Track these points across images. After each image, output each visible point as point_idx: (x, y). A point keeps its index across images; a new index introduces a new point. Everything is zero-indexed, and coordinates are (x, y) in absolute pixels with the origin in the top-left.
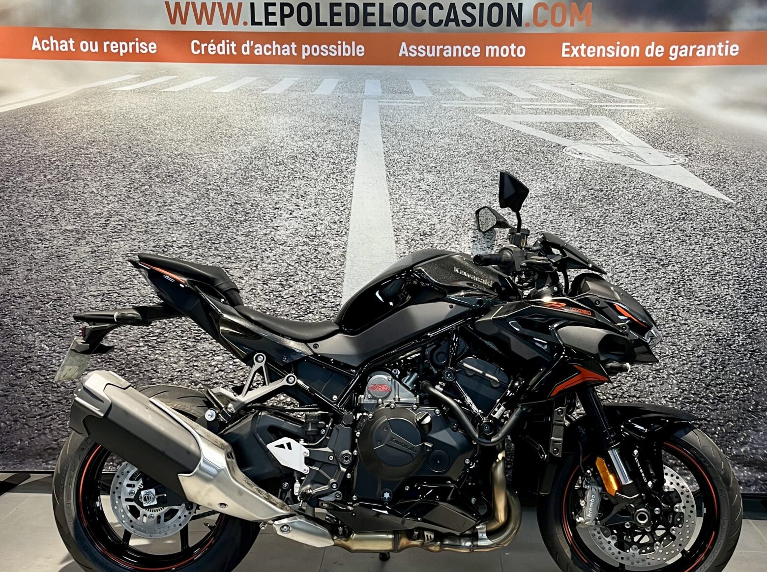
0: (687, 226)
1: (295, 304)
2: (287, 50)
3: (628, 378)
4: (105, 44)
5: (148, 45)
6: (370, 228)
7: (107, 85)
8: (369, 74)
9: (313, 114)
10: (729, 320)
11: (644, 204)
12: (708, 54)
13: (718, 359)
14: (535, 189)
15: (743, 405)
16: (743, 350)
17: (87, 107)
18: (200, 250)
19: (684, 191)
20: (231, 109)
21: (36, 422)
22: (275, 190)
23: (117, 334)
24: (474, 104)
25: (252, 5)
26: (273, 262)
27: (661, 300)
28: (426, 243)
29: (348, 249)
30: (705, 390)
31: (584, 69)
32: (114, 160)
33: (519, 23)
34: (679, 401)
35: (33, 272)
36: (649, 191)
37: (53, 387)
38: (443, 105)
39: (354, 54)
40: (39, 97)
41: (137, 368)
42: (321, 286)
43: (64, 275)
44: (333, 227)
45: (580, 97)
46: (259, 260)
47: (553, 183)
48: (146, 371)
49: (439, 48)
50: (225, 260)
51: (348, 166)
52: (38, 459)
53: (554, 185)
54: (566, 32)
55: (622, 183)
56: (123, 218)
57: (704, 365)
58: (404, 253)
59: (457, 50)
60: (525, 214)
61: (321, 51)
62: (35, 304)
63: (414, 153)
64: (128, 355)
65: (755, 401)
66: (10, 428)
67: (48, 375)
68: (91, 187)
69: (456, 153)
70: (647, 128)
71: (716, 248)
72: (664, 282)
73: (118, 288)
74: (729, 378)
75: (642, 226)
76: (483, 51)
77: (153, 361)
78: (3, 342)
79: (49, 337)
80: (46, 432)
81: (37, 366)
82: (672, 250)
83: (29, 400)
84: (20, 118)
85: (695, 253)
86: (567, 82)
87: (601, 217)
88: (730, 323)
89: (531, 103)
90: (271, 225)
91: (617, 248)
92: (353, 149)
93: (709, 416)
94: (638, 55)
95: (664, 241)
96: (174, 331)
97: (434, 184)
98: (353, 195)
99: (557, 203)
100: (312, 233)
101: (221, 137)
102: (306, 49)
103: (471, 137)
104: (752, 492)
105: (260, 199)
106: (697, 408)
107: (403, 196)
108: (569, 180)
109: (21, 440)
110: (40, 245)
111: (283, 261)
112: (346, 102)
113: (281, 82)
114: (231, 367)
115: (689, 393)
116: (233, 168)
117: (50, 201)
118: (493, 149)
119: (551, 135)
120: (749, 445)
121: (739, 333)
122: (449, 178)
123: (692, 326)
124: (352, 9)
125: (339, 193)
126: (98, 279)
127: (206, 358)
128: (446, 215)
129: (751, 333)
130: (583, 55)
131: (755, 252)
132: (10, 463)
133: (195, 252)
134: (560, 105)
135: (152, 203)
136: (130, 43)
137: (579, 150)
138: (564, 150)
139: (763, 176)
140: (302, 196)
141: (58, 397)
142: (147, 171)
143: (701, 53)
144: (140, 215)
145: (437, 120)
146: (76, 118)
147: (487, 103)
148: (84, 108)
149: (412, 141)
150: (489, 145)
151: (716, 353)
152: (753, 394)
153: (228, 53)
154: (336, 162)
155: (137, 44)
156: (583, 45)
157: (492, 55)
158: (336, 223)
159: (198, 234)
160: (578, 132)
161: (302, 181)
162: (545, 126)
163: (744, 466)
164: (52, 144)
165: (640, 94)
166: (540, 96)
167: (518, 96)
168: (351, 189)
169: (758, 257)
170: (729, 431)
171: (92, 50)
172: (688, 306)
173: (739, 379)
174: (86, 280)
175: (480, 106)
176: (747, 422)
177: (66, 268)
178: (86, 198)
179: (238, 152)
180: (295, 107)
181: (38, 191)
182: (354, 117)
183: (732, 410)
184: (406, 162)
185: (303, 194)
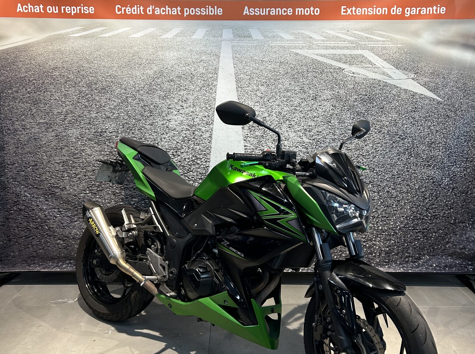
0: (416, 115)
1: (181, 166)
2: (175, 12)
3: (382, 206)
4: (62, 8)
5: (89, 8)
7: (64, 33)
8: (225, 26)
9: (191, 50)
10: (440, 170)
11: (391, 103)
12: (428, 13)
13: (433, 193)
14: (326, 95)
15: (448, 220)
16: (448, 187)
18: (123, 134)
19: (414, 94)
20: (141, 47)
21: (23, 240)
22: (168, 97)
23: (72, 186)
24: (289, 43)
26: (168, 141)
27: (400, 159)
28: (260, 128)
29: (214, 133)
30: (426, 212)
31: (355, 22)
32: (69, 79)
34: (411, 218)
35: (19, 149)
36: (394, 95)
37: (33, 219)
38: (270, 44)
39: (216, 14)
40: (22, 41)
42: (197, 155)
43: (39, 150)
44: (204, 119)
45: (352, 39)
46: (159, 140)
47: (337, 91)
49: (267, 10)
51: (213, 82)
52: (24, 264)
53: (338, 92)
54: (343, 0)
55: (378, 91)
56: (75, 115)
57: (425, 197)
58: (247, 135)
59: (279, 11)
60: (321, 110)
61: (196, 12)
62: (21, 169)
63: (253, 74)
64: (79, 199)
65: (454, 217)
66: (6, 245)
67: (30, 212)
68: (55, 96)
69: (279, 73)
70: (393, 57)
71: (432, 128)
72: (403, 149)
73: (73, 158)
74: (440, 205)
75: (390, 116)
76: (294, 11)
78: (1, 192)
79: (30, 188)
80: (29, 246)
81: (22, 206)
82: (408, 130)
83: (18, 227)
84: (10, 54)
85: (420, 131)
86: (345, 29)
87: (366, 111)
88: (440, 172)
89: (323, 43)
90: (166, 118)
91: (375, 129)
92: (216, 71)
93: (428, 227)
94: (386, 13)
95: (403, 124)
96: (107, 184)
97: (265, 92)
98: (216, 100)
99: (340, 103)
100: (191, 123)
101: (135, 65)
102: (187, 11)
103: (287, 63)
104: (453, 271)
105: (159, 102)
106: (421, 222)
107: (246, 100)
108: (346, 89)
109: (14, 252)
110: (23, 132)
111: (174, 140)
112: (211, 43)
113: (171, 31)
114: (143, 205)
115: (417, 213)
116: (143, 84)
117: (29, 105)
118: (301, 70)
119: (335, 62)
120: (451, 243)
121: (445, 177)
122: (274, 88)
123: (419, 174)
125: (207, 99)
126: (60, 152)
127: (128, 200)
128: (273, 111)
129: (452, 177)
130: (355, 14)
131: (454, 130)
132: (6, 266)
133: (120, 135)
134: (341, 44)
135: (93, 106)
136: (78, 7)
137: (352, 71)
138: (343, 71)
139: (460, 85)
140: (185, 101)
141: (36, 225)
142: (89, 86)
143: (423, 12)
144: (86, 113)
145: (267, 53)
146: (45, 54)
147: (297, 42)
148: (50, 47)
149: (252, 66)
150: (299, 68)
151: (432, 190)
152: (453, 213)
153: (139, 13)
154: (206, 80)
155: (82, 8)
156: (354, 7)
157: (300, 14)
158: (206, 117)
159: (122, 124)
160: (351, 60)
161: (185, 91)
162: (332, 56)
163: (448, 256)
164: (30, 70)
165: (388, 37)
166: (329, 38)
167: (316, 38)
168: (215, 96)
169: (456, 133)
170: (440, 236)
171: (54, 12)
172: (416, 162)
173: (446, 205)
174: (53, 153)
175: (293, 45)
176: (450, 230)
177: (40, 146)
178: (52, 103)
179: (146, 74)
180: (180, 46)
181: (22, 99)
182: (216, 52)
183: (442, 223)
184: (248, 79)
185: (186, 99)
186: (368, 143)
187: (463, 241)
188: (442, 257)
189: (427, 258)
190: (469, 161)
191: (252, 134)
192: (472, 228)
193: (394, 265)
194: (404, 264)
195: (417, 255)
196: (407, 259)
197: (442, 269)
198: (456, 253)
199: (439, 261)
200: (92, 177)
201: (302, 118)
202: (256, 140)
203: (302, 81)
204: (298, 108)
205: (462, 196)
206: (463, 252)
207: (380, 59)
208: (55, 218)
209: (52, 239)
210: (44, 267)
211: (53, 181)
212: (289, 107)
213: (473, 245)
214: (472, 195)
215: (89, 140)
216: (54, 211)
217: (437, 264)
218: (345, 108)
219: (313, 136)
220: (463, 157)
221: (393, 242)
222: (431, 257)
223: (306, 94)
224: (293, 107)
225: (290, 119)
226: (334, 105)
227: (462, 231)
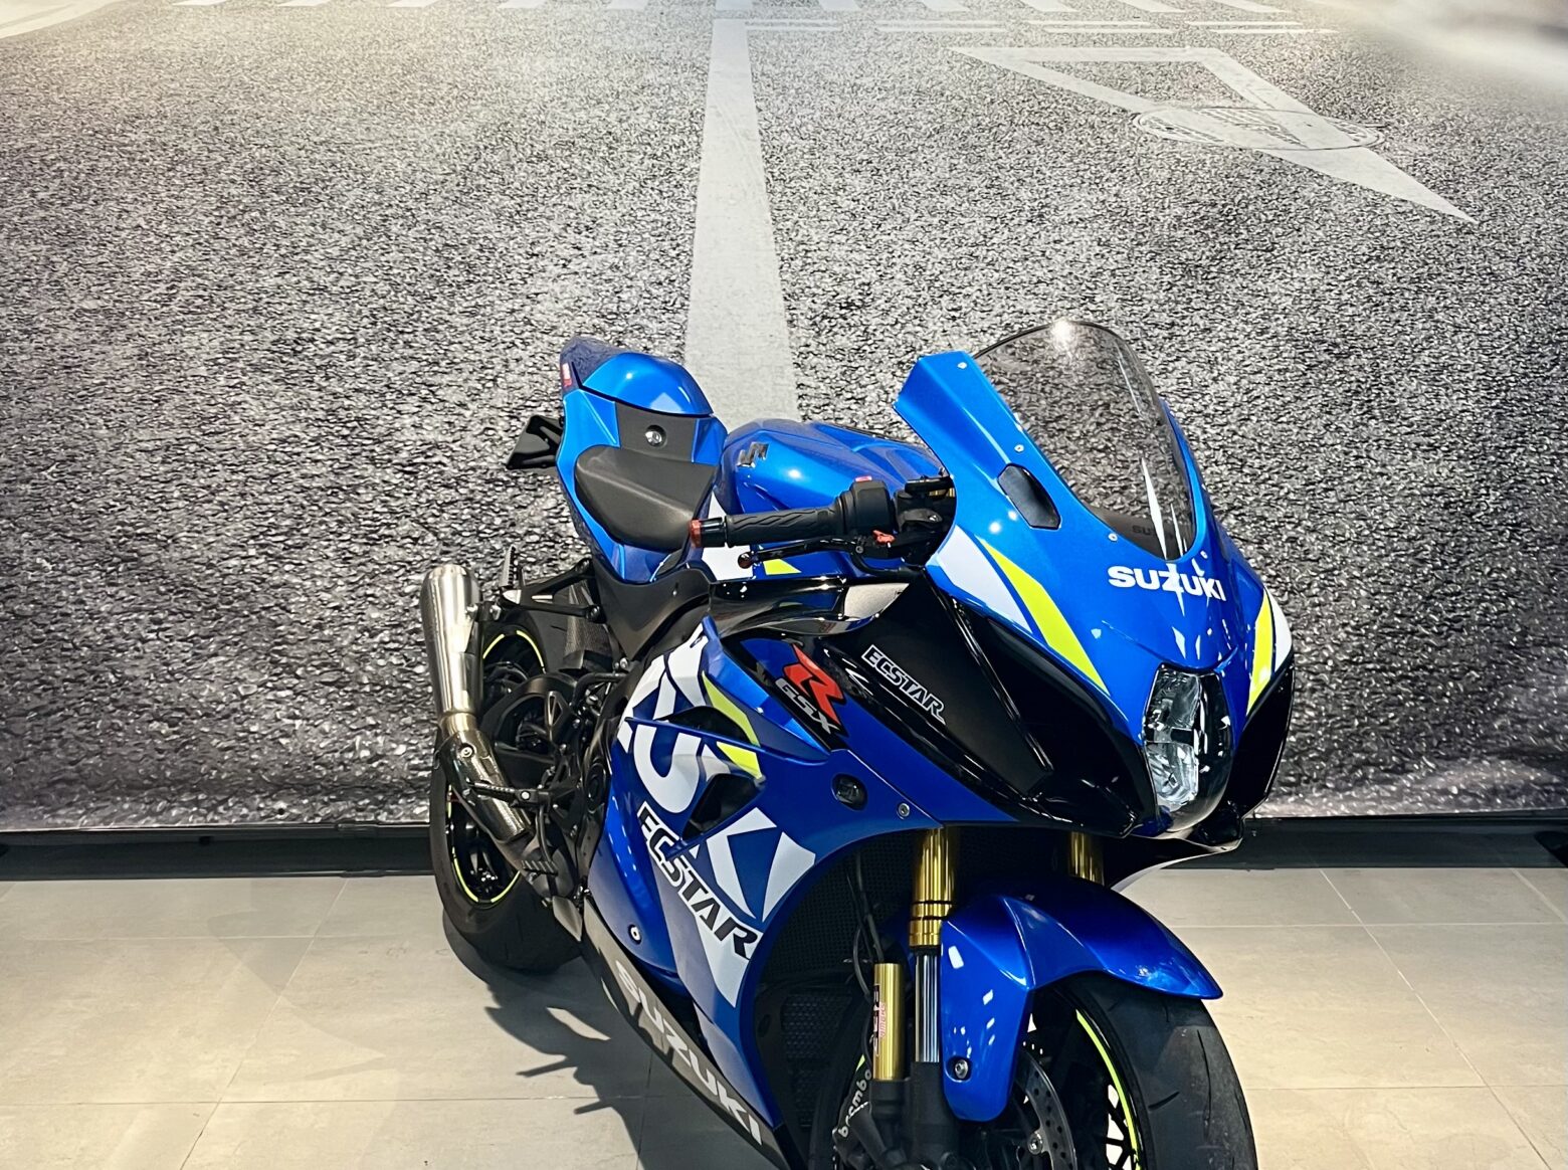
0: (1384, 273)
6: (734, 294)
9: (608, 52)
10: (1469, 462)
11: (1298, 230)
13: (1447, 543)
14: (1077, 205)
15: (1497, 636)
16: (1496, 522)
17: (120, 43)
18: (373, 347)
19: (1376, 202)
20: (431, 42)
21: (29, 725)
22: (529, 216)
23: (199, 532)
24: (946, 26)
26: (530, 370)
27: (1333, 427)
28: (852, 323)
29: (689, 340)
30: (1422, 608)
32: (183, 158)
34: (1373, 632)
35: (13, 403)
36: (1308, 203)
37: (63, 649)
38: (881, 29)
40: (17, 22)
41: (244, 603)
43: (81, 407)
44: (654, 291)
45: (1165, 9)
46: (499, 367)
47: (1114, 190)
48: (264, 609)
50: (427, 369)
51: (683, 161)
52: (34, 806)
53: (1116, 195)
55: (1254, 188)
56: (207, 283)
57: (1419, 556)
58: (807, 346)
60: (1059, 258)
62: (18, 472)
63: (823, 132)
64: (225, 576)
65: (1521, 626)
67: (53, 623)
68: (134, 215)
69: (912, 130)
70: (1302, 71)
71: (1439, 316)
72: (1341, 390)
73: (198, 433)
74: (1470, 582)
75: (1295, 275)
77: (277, 587)
79: (52, 542)
80: (52, 746)
81: (27, 604)
82: (1357, 325)
83: (11, 678)
85: (1400, 328)
87: (1214, 259)
88: (1471, 468)
89: (1063, 23)
90: (524, 290)
91: (1246, 323)
92: (694, 125)
93: (1431, 661)
95: (1340, 306)
96: (321, 523)
97: (868, 197)
98: (697, 225)
99: (1125, 233)
101: (412, 105)
103: (942, 95)
104: (1520, 809)
105: (498, 235)
106: (1407, 644)
107: (801, 223)
108: (1145, 184)
110: (25, 343)
111: (551, 367)
112: (676, 26)
116: (440, 171)
117: (44, 247)
118: (988, 120)
119: (1107, 89)
120: (1509, 715)
121: (1487, 488)
122: (897, 183)
123: (1397, 478)
125: (666, 220)
126: (154, 414)
127: (392, 578)
128: (894, 264)
129: (1512, 488)
131: (1517, 323)
133: (361, 352)
134: (1124, 27)
135: (269, 248)
137: (1165, 120)
138: (1135, 122)
139: (1532, 167)
140: (587, 228)
141: (76, 669)
142: (254, 179)
144: (242, 274)
145: (870, 61)
146: (98, 67)
147: (970, 22)
148: (113, 44)
149: (818, 106)
150: (980, 112)
151: (1443, 531)
152: (1518, 613)
154: (659, 154)
158: (660, 283)
159: (368, 314)
160: (1163, 82)
161: (587, 196)
162: (1095, 70)
163: (1500, 759)
164: (45, 124)
165: (1287, 1)
167: (1038, 8)
168: (692, 210)
169: (1524, 333)
170: (1471, 689)
172: (1388, 436)
173: (1489, 583)
174: (129, 417)
175: (959, 30)
176: (1504, 670)
177: (84, 393)
178: (124, 240)
179: (449, 136)
180: (569, 37)
181: (20, 227)
182: (694, 56)
183: (1476, 646)
184: (806, 150)
185: (590, 224)
186: (1223, 370)
187: (1549, 708)
188: (1480, 761)
189: (1426, 766)
191: (824, 345)
193: (1317, 795)
194: (1350, 789)
195: (1394, 758)
196: (1359, 773)
197: (1480, 801)
198: (1525, 749)
199: (1471, 777)
200: (267, 500)
201: (995, 285)
202: (837, 364)
203: (992, 155)
204: (981, 252)
205: (1548, 552)
206: (1548, 747)
207: (1258, 78)
208: (139, 645)
209: (131, 717)
210: (106, 818)
211: (131, 513)
212: (949, 250)
215: (256, 368)
216: (137, 620)
217: (1462, 786)
218: (1143, 248)
219: (1032, 349)
220: (1550, 418)
221: (1312, 714)
222: (1441, 765)
223: (1007, 202)
224: (964, 248)
225: (953, 289)
226: (1104, 240)
227: (1545, 675)
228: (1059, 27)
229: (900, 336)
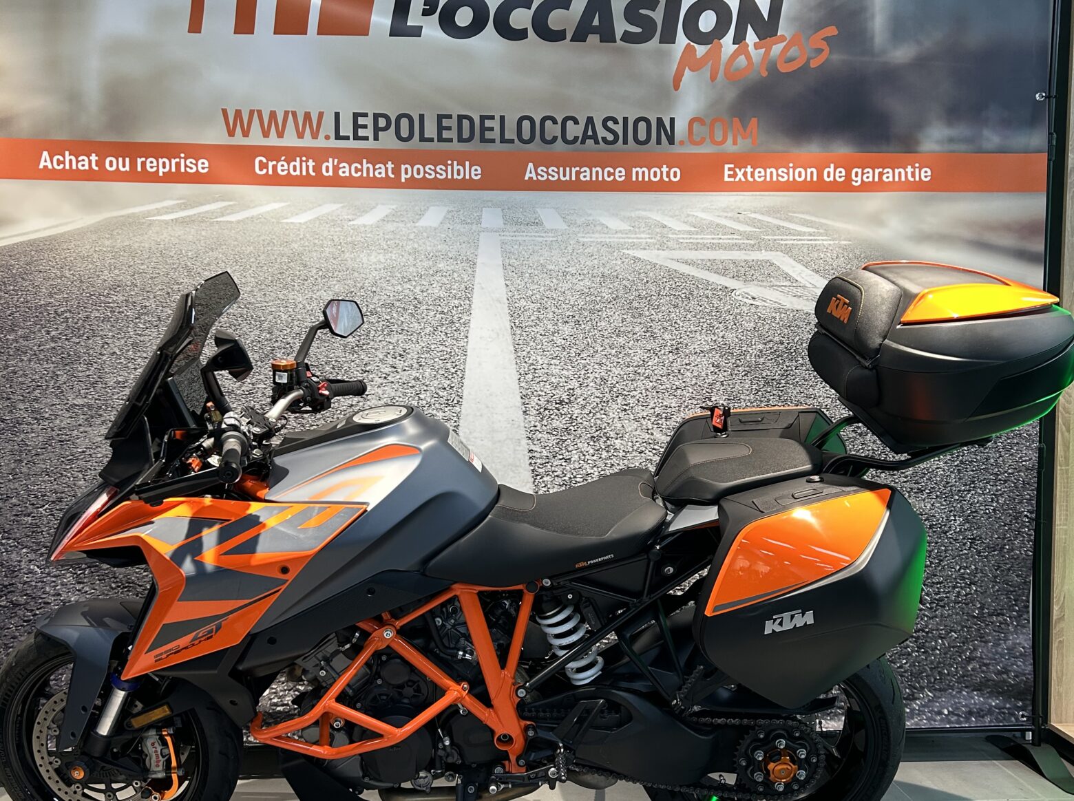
2: (381, 171)
4: (139, 160)
5: (197, 161)
6: (491, 395)
7: (140, 212)
8: (487, 201)
9: (415, 251)
10: (943, 500)
12: (897, 179)
14: (699, 343)
15: (966, 610)
16: (961, 537)
17: (110, 241)
20: (307, 244)
22: (364, 348)
24: (619, 238)
25: (337, 115)
28: (563, 413)
29: (462, 422)
31: (752, 195)
32: (146, 311)
33: (671, 140)
35: (24, 464)
38: (580, 239)
39: (467, 177)
40: (45, 229)
43: (68, 467)
44: (441, 393)
45: (749, 229)
47: (721, 334)
49: (574, 170)
51: (460, 315)
53: (723, 337)
54: (728, 152)
55: (806, 334)
58: (535, 426)
59: (597, 172)
60: (689, 374)
61: (425, 172)
62: (23, 509)
63: (546, 299)
65: (980, 603)
67: (38, 609)
68: (112, 346)
69: (599, 298)
70: (832, 265)
74: (948, 575)
76: (628, 174)
79: (41, 555)
81: (21, 597)
84: (18, 256)
86: (732, 210)
87: (783, 375)
88: (944, 503)
89: (690, 236)
92: (467, 293)
93: (927, 626)
94: (815, 179)
97: (572, 338)
98: (468, 353)
99: (728, 359)
101: (293, 280)
102: (406, 169)
103: (617, 278)
104: (987, 724)
105: (344, 359)
107: (532, 352)
108: (740, 331)
110: (35, 426)
112: (458, 236)
113: (374, 210)
117: (52, 365)
118: (645, 292)
119: (716, 275)
120: (977, 661)
121: (955, 516)
122: (590, 330)
124: (466, 123)
125: (449, 350)
128: (589, 377)
129: (970, 516)
130: (750, 179)
134: (726, 239)
136: (173, 160)
137: (751, 293)
138: (733, 294)
140: (400, 355)
143: (888, 177)
145: (573, 257)
146: (96, 256)
147: (636, 236)
148: (108, 242)
149: (542, 284)
150: (641, 288)
152: (977, 595)
153: (305, 173)
154: (446, 311)
155: (183, 160)
156: (749, 167)
157: (640, 179)
158: (445, 389)
160: (748, 271)
161: (400, 336)
162: (708, 264)
163: (973, 690)
164: (60, 289)
165: (821, 225)
166: (701, 228)
167: (675, 228)
168: (465, 344)
170: (952, 645)
171: (121, 168)
173: (960, 576)
175: (626, 240)
176: (972, 631)
177: (71, 457)
178: (104, 361)
179: (316, 299)
180: (392, 242)
181: (37, 353)
182: (468, 254)
183: (954, 616)
184: (535, 310)
185: (402, 353)
187: (1002, 655)
188: (961, 692)
189: (928, 695)
190: (1000, 480)
191: (546, 426)
192: (1018, 625)
195: (907, 690)
198: (990, 683)
199: (956, 703)
201: (650, 390)
202: (553, 438)
204: (641, 370)
205: (993, 556)
206: (1004, 681)
207: (806, 269)
212: (622, 369)
213: (1023, 663)
214: (1012, 554)
217: (950, 709)
218: (740, 369)
220: (989, 473)
222: (937, 694)
223: (657, 341)
224: (631, 368)
225: (625, 393)
226: (716, 363)
227: (997, 634)
228: (687, 239)
229: (592, 420)
